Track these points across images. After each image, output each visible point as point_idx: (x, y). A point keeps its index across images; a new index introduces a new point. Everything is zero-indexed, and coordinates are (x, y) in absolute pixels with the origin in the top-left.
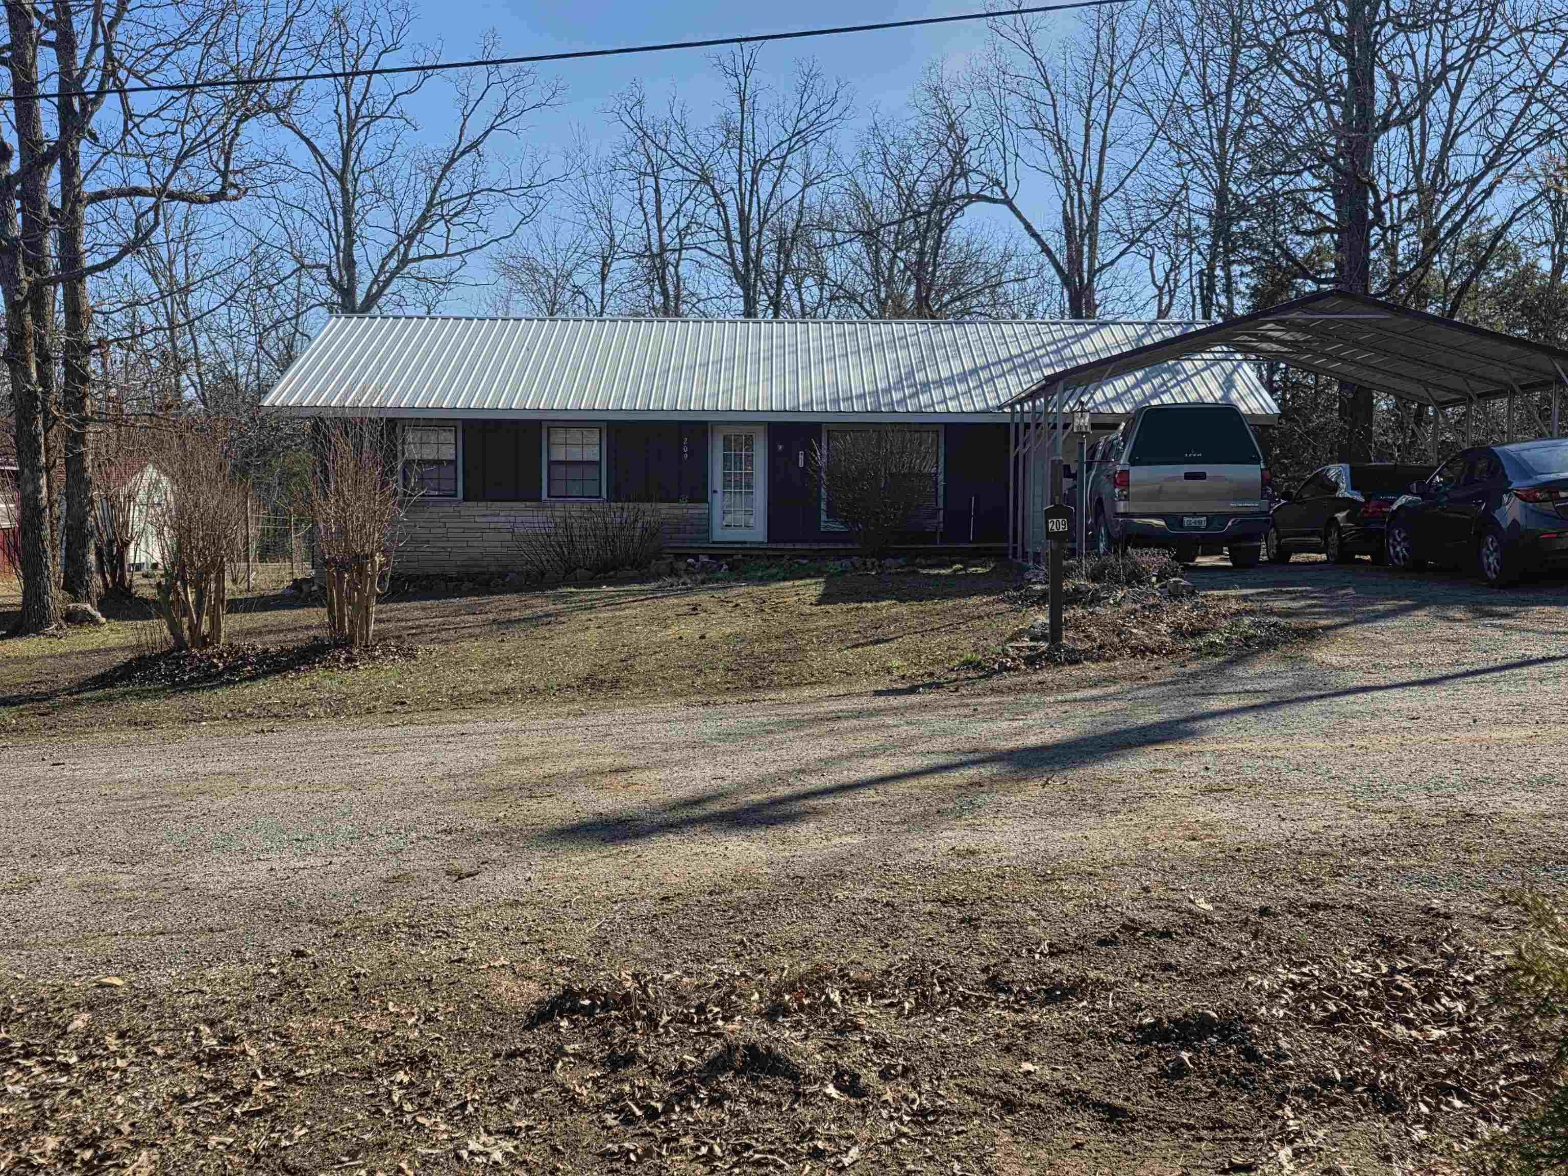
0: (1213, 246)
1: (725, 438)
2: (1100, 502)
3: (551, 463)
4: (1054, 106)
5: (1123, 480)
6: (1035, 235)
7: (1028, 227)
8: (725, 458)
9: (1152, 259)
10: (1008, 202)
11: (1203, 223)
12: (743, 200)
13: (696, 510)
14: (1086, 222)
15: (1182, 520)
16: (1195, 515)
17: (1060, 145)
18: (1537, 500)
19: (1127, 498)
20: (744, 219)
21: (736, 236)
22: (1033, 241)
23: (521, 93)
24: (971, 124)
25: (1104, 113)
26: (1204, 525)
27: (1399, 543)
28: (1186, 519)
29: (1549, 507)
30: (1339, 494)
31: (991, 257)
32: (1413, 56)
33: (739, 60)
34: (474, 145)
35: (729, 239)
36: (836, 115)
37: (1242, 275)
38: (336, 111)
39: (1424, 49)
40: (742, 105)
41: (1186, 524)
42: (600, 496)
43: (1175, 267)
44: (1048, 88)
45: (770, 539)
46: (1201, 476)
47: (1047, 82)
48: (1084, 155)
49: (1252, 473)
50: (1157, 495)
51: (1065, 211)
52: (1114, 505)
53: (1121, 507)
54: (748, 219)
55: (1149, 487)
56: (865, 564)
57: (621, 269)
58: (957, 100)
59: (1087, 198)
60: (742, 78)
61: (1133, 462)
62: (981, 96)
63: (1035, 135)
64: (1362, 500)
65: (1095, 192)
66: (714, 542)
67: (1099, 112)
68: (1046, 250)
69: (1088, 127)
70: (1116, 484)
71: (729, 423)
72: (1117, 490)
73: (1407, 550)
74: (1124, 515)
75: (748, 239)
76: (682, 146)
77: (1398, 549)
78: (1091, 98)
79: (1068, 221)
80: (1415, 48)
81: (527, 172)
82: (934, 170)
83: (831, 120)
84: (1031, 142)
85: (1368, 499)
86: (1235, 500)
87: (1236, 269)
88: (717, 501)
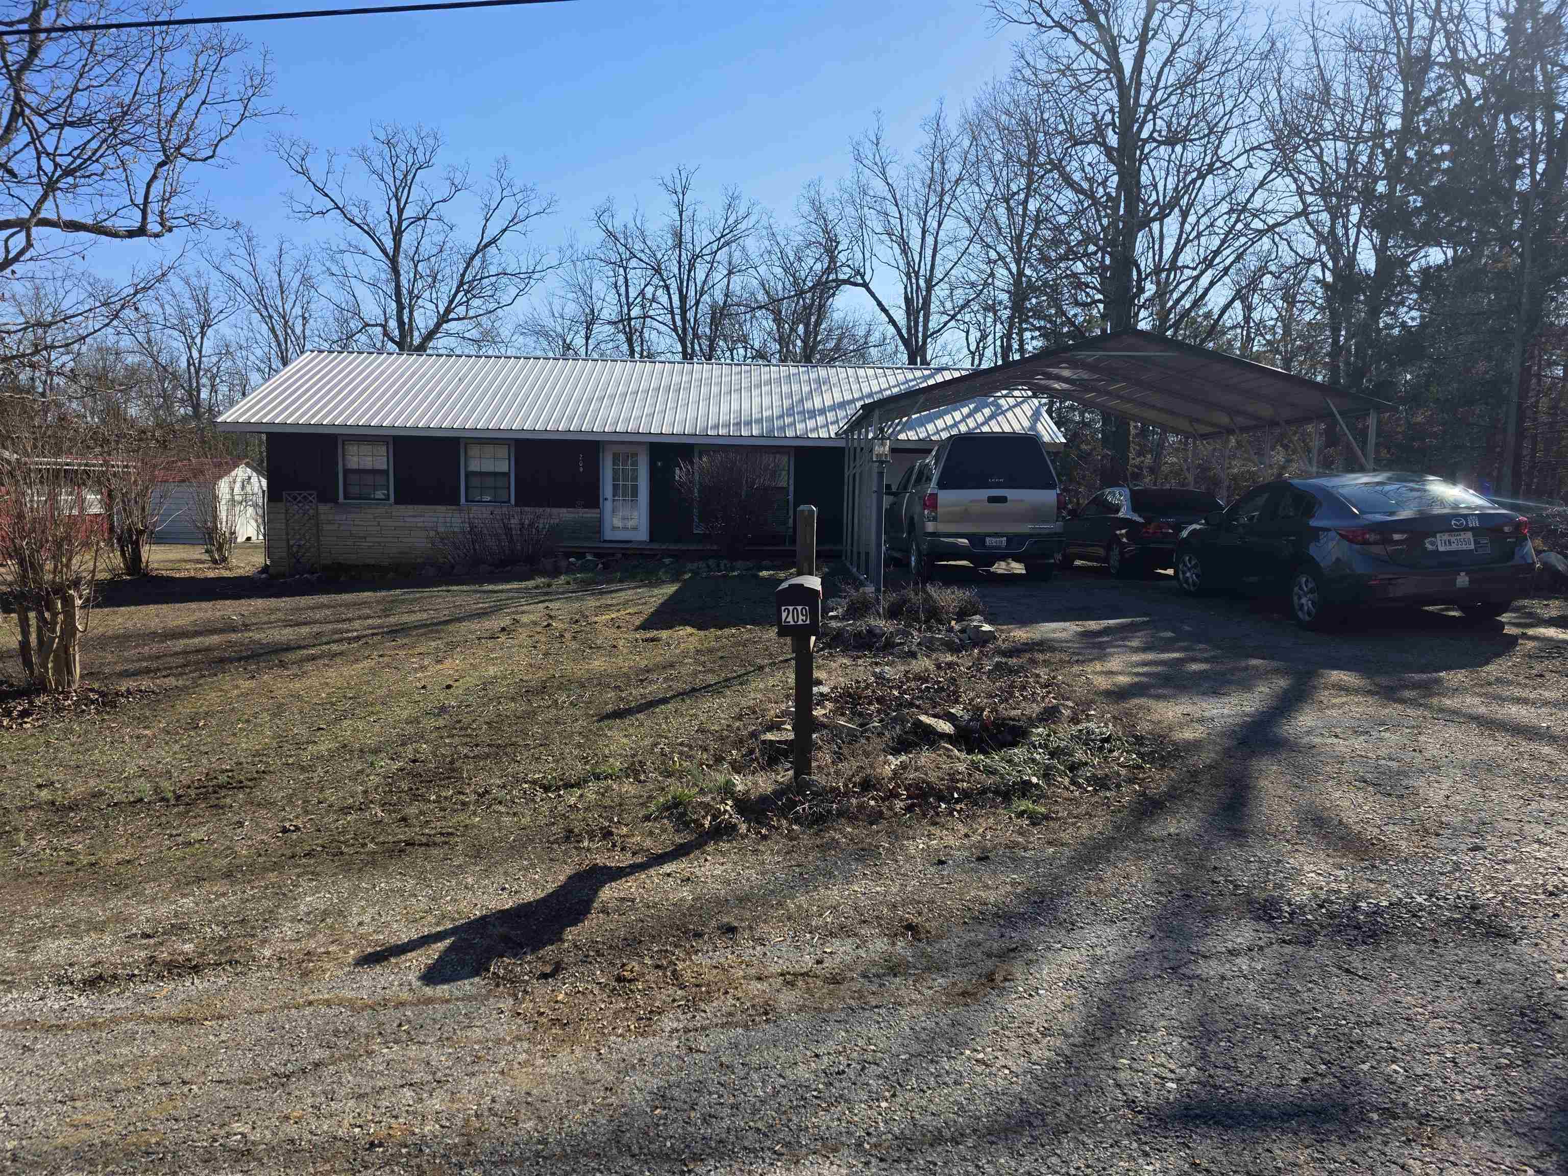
0: (1011, 318)
1: (614, 454)
2: (912, 518)
3: (468, 475)
4: (901, 219)
5: (932, 503)
6: (884, 310)
7: (879, 304)
8: (615, 472)
9: (967, 332)
10: (865, 285)
11: (1004, 297)
12: (682, 283)
13: (589, 514)
14: (921, 301)
15: (985, 542)
16: (996, 535)
17: (905, 249)
18: (1366, 543)
19: (935, 519)
20: (683, 298)
21: (677, 311)
22: (883, 314)
23: (526, 205)
24: (842, 231)
25: (935, 224)
26: (1004, 544)
27: (1189, 569)
28: (988, 539)
29: (1377, 549)
30: (1120, 515)
31: (861, 332)
32: (1155, 186)
33: (677, 181)
34: (494, 241)
35: (672, 313)
36: (750, 225)
37: (1032, 338)
38: (388, 212)
39: (1163, 181)
40: (681, 215)
41: (988, 544)
42: (509, 501)
43: (984, 337)
44: (897, 205)
45: (652, 540)
46: (1003, 499)
47: (895, 199)
48: (921, 254)
49: (1048, 497)
50: (965, 516)
51: (906, 293)
52: (924, 527)
53: (930, 527)
54: (686, 297)
55: (958, 509)
56: (718, 566)
57: (602, 331)
58: (832, 215)
59: (922, 283)
60: (681, 196)
61: (942, 485)
62: (850, 210)
63: (885, 237)
64: (1141, 520)
65: (929, 281)
66: (605, 541)
67: (932, 224)
68: (892, 321)
69: (924, 232)
70: (925, 506)
71: (623, 443)
72: (926, 512)
73: (1198, 576)
74: (933, 534)
75: (686, 312)
76: (642, 246)
77: (1188, 574)
78: (927, 213)
79: (908, 301)
80: (1157, 179)
81: (532, 263)
82: (818, 267)
83: (747, 229)
84: (883, 242)
85: (1148, 521)
86: (1032, 521)
87: (1027, 335)
88: (608, 506)
